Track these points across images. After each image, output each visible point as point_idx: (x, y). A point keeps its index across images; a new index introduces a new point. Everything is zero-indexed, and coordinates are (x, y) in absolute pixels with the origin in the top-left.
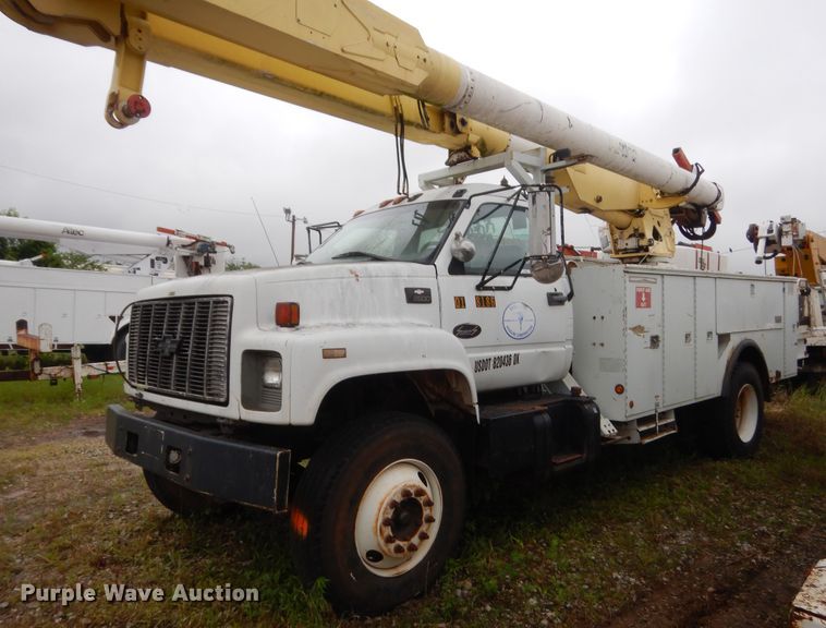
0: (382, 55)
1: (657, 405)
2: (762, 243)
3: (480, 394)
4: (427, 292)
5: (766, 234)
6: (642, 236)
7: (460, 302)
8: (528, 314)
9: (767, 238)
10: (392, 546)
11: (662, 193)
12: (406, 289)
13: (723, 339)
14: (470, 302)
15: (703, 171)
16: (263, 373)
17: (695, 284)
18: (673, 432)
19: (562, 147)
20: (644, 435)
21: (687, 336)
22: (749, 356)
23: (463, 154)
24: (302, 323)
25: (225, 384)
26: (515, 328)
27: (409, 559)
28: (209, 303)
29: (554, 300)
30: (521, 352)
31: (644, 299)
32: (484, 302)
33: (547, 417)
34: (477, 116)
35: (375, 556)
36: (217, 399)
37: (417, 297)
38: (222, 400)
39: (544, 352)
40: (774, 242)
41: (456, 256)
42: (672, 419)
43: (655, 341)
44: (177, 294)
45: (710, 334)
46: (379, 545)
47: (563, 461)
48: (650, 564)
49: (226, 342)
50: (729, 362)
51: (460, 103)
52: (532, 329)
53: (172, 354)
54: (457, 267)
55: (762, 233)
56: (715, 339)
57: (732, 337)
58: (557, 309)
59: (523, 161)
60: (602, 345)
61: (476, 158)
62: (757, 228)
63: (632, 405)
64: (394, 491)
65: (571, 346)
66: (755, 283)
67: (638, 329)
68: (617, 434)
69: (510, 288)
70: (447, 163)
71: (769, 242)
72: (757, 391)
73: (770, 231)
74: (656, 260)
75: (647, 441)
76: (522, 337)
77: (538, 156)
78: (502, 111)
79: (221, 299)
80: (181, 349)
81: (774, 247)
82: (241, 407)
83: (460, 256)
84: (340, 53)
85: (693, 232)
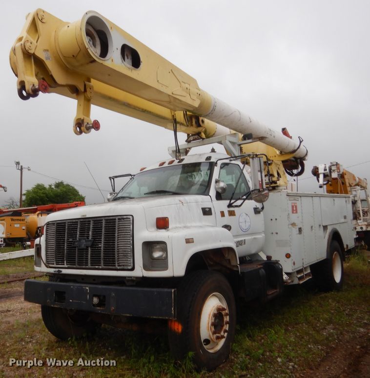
0: (184, 94)
1: (303, 263)
2: (321, 177)
3: (240, 258)
4: (210, 209)
5: (323, 171)
6: (272, 175)
7: (223, 214)
8: (248, 219)
9: (324, 174)
10: (215, 336)
11: (281, 153)
12: (202, 208)
13: (325, 228)
14: (226, 213)
15: (303, 140)
16: (152, 252)
17: (313, 200)
18: (310, 277)
19: (247, 132)
20: (300, 279)
21: (312, 227)
22: (336, 237)
23: (196, 137)
24: (170, 226)
25: (132, 260)
26: (244, 226)
27: (217, 344)
28: (115, 219)
29: (257, 211)
30: (246, 238)
31: (295, 209)
32: (232, 214)
33: (263, 270)
34: (214, 119)
35: (207, 342)
36: (126, 268)
37: (207, 212)
38: (130, 268)
39: (255, 238)
40: (327, 176)
41: (218, 191)
42: (309, 271)
43: (300, 230)
44: (87, 216)
45: (320, 225)
46: (210, 336)
47: (271, 293)
48: (322, 340)
49: (131, 238)
50: (328, 240)
51: (210, 114)
52: (250, 226)
53: (87, 247)
54: (219, 196)
55: (321, 171)
56: (322, 228)
57: (329, 227)
58: (258, 215)
59: (231, 140)
60: (277, 233)
61: (203, 139)
62: (317, 168)
63: (294, 264)
64: (214, 309)
65: (263, 235)
66: (335, 198)
67: (293, 224)
68: (289, 279)
69: (240, 206)
70: (186, 141)
71: (325, 176)
72: (340, 255)
73: (325, 170)
74: (281, 188)
75: (301, 282)
76: (247, 230)
77: (235, 137)
78: (225, 116)
79: (125, 217)
80: (94, 244)
81: (328, 178)
82: (143, 270)
83: (220, 191)
84: (171, 94)
85: (292, 172)
